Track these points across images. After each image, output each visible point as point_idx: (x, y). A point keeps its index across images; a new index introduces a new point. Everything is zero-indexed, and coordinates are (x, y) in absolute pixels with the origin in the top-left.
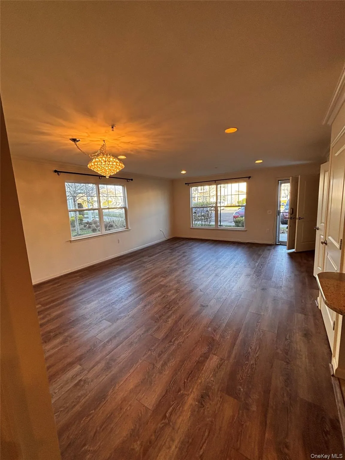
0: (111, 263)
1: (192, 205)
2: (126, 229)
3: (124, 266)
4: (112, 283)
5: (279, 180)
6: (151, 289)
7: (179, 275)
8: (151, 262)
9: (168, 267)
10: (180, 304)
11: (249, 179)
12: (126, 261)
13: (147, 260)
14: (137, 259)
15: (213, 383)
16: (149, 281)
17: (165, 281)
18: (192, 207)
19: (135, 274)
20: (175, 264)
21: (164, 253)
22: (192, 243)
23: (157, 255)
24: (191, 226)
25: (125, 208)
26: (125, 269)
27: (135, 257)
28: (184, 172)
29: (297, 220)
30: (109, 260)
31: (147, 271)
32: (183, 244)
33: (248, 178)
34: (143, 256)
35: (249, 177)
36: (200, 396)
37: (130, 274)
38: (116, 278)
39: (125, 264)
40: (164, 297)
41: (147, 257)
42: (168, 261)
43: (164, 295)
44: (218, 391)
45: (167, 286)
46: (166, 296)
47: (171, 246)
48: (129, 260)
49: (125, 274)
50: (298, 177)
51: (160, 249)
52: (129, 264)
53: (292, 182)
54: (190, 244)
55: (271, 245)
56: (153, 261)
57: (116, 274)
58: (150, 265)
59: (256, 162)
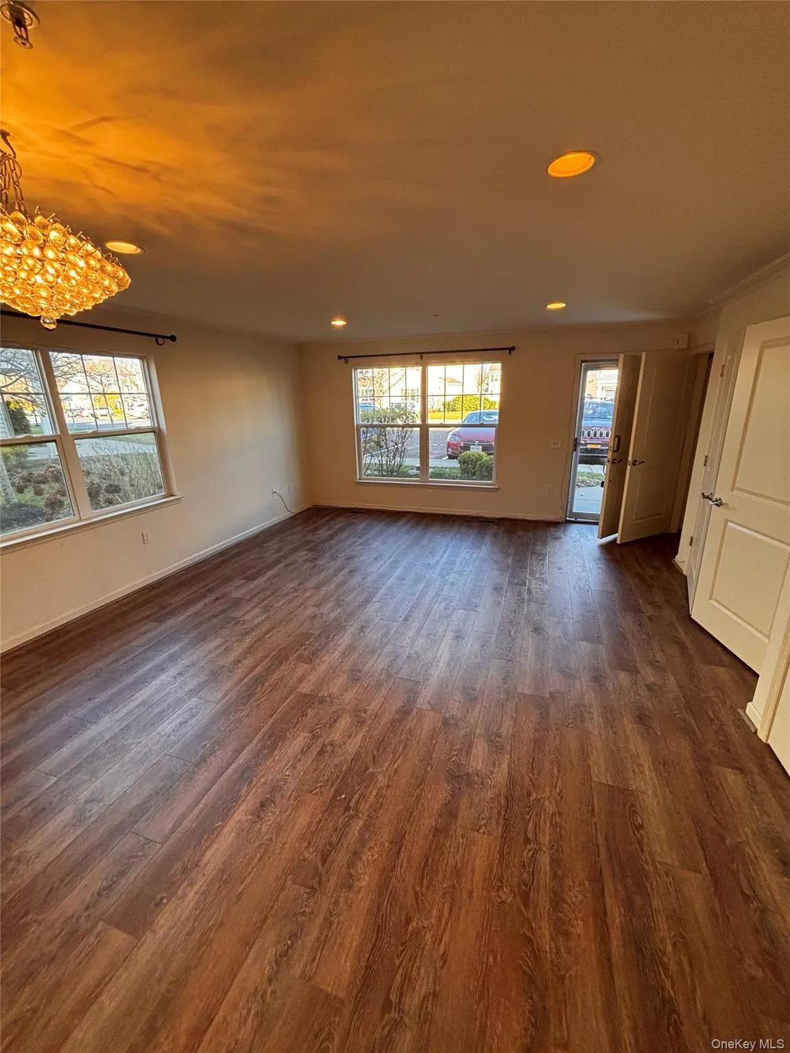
0: (122, 615)
1: (358, 420)
2: (165, 497)
3: (171, 622)
4: (130, 707)
5: (583, 362)
6: (271, 721)
7: (351, 648)
8: (256, 600)
9: (314, 617)
10: (382, 780)
11: (510, 353)
12: (176, 600)
13: (244, 590)
14: (210, 590)
16: (259, 680)
17: (313, 678)
18: (357, 425)
19: (211, 656)
20: (332, 604)
21: (292, 563)
22: (364, 524)
23: (271, 573)
24: (358, 478)
25: (157, 432)
26: (172, 638)
27: (203, 584)
28: (339, 323)
29: (629, 467)
30: (116, 602)
31: (248, 640)
32: (342, 529)
33: (508, 351)
34: (228, 580)
35: (513, 348)
37: (194, 657)
38: (142, 682)
39: (172, 613)
40: (321, 752)
41: (242, 581)
42: (308, 594)
43: (319, 743)
45: (322, 701)
46: (329, 748)
47: (308, 538)
48: (185, 594)
49: (173, 658)
50: (641, 356)
51: (278, 551)
52: (186, 615)
53: (624, 367)
54: (361, 526)
55: (555, 524)
56: (262, 595)
57: (145, 661)
58: (255, 612)
59: (551, 306)
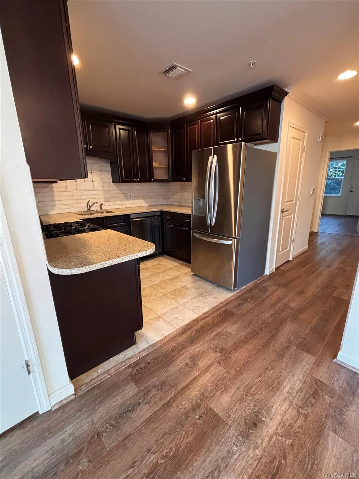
15: (236, 441)
36: (257, 426)
44: (230, 426)
